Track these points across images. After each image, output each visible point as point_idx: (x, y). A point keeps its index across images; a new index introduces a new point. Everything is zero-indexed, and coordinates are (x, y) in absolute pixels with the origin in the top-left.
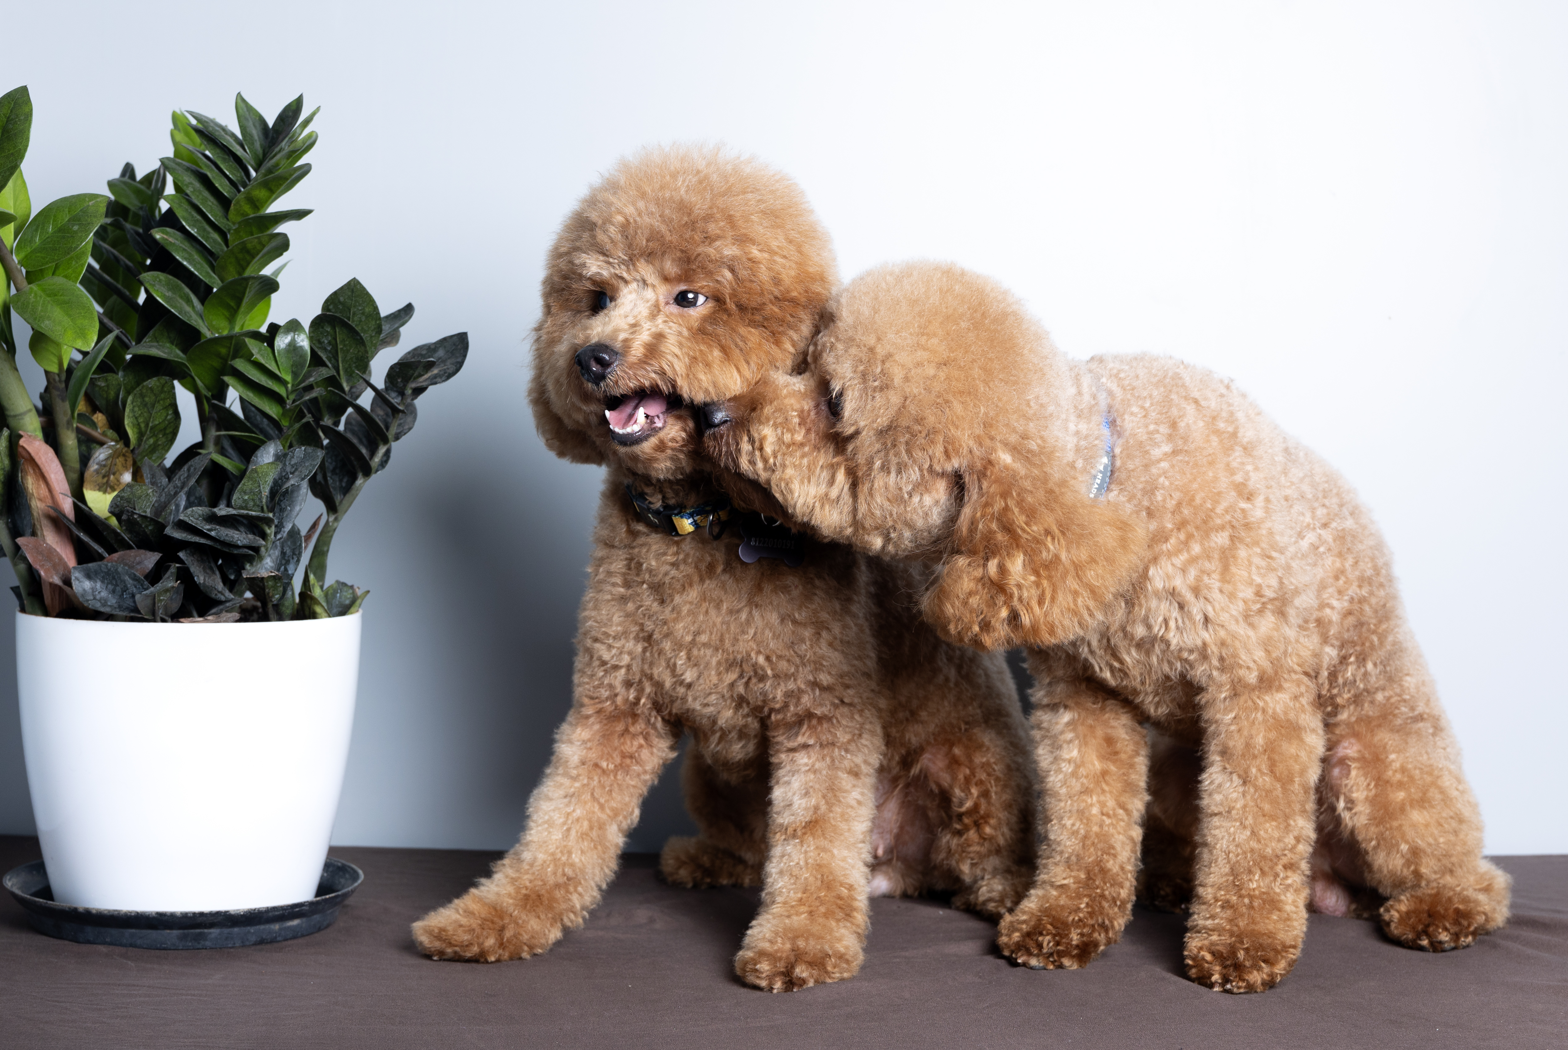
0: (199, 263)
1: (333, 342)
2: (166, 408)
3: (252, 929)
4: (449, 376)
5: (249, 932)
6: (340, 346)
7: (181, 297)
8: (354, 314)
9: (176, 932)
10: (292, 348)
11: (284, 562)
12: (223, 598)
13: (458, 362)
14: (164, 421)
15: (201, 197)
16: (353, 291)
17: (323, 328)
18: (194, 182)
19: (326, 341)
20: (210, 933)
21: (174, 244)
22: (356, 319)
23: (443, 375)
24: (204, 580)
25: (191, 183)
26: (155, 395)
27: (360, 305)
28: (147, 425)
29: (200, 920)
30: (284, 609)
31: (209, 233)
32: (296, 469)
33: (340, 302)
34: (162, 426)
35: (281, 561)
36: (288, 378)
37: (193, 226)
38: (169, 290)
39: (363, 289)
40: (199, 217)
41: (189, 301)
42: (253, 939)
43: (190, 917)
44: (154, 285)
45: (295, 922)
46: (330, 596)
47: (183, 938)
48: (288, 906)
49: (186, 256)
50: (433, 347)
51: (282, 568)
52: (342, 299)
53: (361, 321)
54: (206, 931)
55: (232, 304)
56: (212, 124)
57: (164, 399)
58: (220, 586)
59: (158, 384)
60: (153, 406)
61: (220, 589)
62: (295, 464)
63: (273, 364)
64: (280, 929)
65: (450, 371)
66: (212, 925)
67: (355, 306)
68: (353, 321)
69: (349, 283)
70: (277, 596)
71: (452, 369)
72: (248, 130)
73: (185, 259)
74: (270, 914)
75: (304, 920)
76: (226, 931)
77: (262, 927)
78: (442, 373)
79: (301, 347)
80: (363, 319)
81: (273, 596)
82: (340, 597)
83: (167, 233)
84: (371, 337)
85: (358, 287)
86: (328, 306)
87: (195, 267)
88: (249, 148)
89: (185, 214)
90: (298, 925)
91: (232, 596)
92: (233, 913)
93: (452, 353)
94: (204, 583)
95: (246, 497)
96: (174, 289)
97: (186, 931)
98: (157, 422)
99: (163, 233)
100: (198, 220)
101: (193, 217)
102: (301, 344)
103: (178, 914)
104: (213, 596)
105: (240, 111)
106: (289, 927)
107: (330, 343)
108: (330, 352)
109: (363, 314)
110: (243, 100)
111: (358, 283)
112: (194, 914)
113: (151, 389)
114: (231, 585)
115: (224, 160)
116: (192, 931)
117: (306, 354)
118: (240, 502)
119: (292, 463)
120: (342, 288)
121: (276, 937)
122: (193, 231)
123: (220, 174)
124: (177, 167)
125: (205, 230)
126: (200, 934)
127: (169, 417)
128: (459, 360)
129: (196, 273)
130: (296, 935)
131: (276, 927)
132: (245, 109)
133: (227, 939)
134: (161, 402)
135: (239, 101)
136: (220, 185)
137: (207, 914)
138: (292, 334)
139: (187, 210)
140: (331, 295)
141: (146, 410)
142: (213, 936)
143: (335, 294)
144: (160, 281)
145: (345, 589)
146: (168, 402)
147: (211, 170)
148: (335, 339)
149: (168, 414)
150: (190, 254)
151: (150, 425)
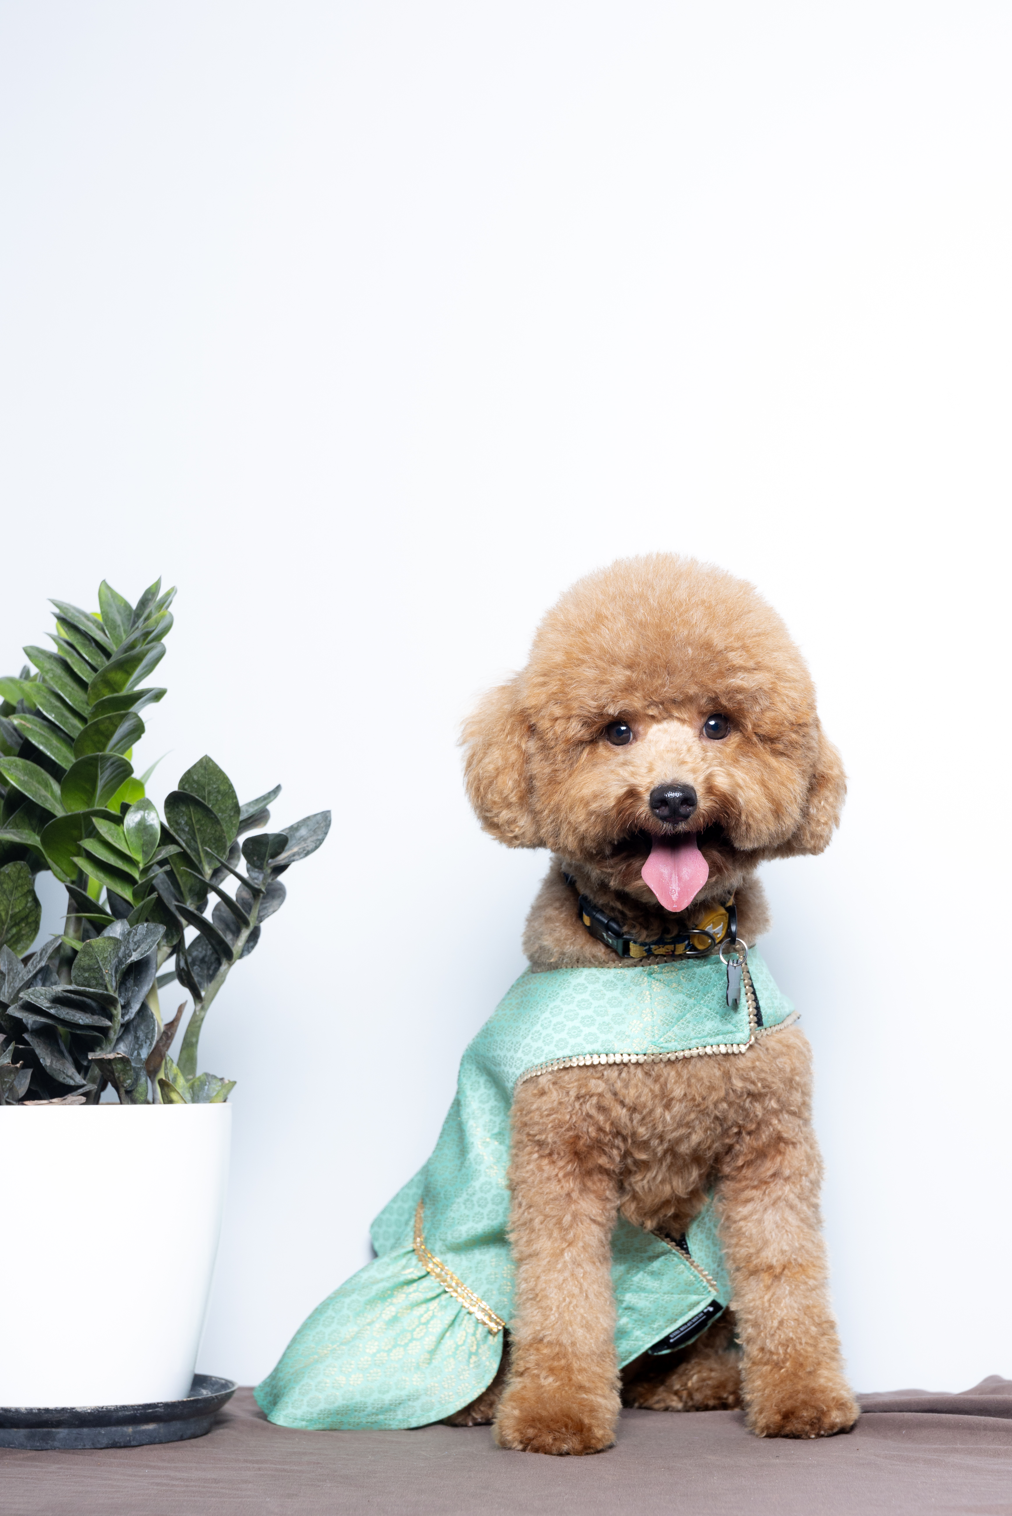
0: (57, 747)
1: (190, 822)
2: (25, 895)
3: (103, 1431)
4: (308, 853)
5: (100, 1433)
6: (197, 827)
7: (39, 783)
8: (209, 793)
9: (23, 1432)
10: (142, 827)
11: (137, 1046)
12: (72, 1083)
13: (318, 840)
14: (24, 909)
15: (60, 683)
16: (205, 769)
17: (178, 808)
18: (55, 669)
19: (183, 822)
20: (58, 1433)
21: (31, 729)
22: (212, 797)
23: (301, 853)
24: (52, 1062)
25: (52, 670)
26: (12, 881)
27: (214, 783)
28: (7, 913)
29: (46, 1417)
30: (137, 1095)
31: (67, 718)
32: (139, 946)
33: (194, 781)
34: (23, 914)
35: (134, 1046)
36: (138, 857)
37: (50, 712)
38: (25, 774)
39: (216, 766)
40: (58, 704)
41: (47, 786)
42: (105, 1441)
43: (36, 1414)
44: (9, 770)
45: (151, 1427)
46: (196, 1088)
47: (30, 1437)
48: (140, 1406)
49: (43, 740)
50: (296, 826)
51: (136, 1053)
52: (195, 777)
53: (217, 800)
54: (54, 1430)
55: (88, 787)
56: (72, 611)
57: (22, 886)
58: (71, 1070)
59: (14, 869)
60: (11, 894)
61: (70, 1074)
62: (138, 941)
63: (124, 843)
64: (134, 1432)
65: (309, 849)
66: (58, 1424)
67: (209, 784)
68: (209, 800)
69: (201, 761)
70: (129, 1081)
71: (312, 846)
72: (110, 615)
73: (42, 744)
74: (120, 1413)
75: (161, 1425)
76: (75, 1431)
77: (114, 1429)
78: (302, 850)
79: (151, 826)
80: (220, 797)
81: (124, 1081)
82: (208, 1090)
83: (25, 719)
84: (230, 817)
85: (211, 764)
86: (184, 785)
87: (51, 751)
88: (110, 633)
89: (43, 700)
90: (155, 1430)
91: (84, 1082)
92: (79, 1410)
93: (315, 831)
94: (51, 1066)
95: (87, 975)
96: (30, 774)
97: (33, 1430)
98: (17, 910)
99: (21, 718)
100: (56, 707)
101: (51, 703)
102: (151, 822)
103: (23, 1411)
104: (61, 1079)
105: (103, 598)
106: (144, 1431)
107: (186, 823)
108: (188, 833)
109: (219, 792)
110: (108, 587)
111: (210, 760)
112: (39, 1409)
113: (8, 875)
114: (82, 1069)
115: (84, 645)
116: (40, 1430)
117: (156, 833)
118: (80, 979)
119: (135, 940)
120: (195, 766)
121: (130, 1441)
122: (51, 717)
123: (81, 660)
124: (40, 655)
125: (63, 715)
126: (48, 1433)
127: (29, 905)
128: (320, 837)
129: (53, 758)
130: (153, 1441)
131: (130, 1430)
132: (110, 595)
133: (76, 1439)
134: (19, 889)
135: (103, 588)
136: (80, 670)
137: (52, 1410)
138: (141, 813)
139: (45, 697)
140: (185, 774)
141: (5, 897)
142: (61, 1436)
143: (189, 772)
144: (17, 766)
145: (214, 1081)
146: (26, 888)
147: (72, 656)
148: (191, 819)
149: (27, 902)
150: (47, 739)
151: (10, 912)
